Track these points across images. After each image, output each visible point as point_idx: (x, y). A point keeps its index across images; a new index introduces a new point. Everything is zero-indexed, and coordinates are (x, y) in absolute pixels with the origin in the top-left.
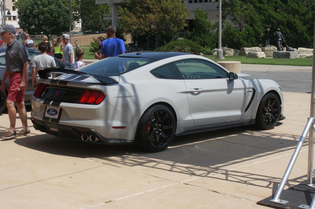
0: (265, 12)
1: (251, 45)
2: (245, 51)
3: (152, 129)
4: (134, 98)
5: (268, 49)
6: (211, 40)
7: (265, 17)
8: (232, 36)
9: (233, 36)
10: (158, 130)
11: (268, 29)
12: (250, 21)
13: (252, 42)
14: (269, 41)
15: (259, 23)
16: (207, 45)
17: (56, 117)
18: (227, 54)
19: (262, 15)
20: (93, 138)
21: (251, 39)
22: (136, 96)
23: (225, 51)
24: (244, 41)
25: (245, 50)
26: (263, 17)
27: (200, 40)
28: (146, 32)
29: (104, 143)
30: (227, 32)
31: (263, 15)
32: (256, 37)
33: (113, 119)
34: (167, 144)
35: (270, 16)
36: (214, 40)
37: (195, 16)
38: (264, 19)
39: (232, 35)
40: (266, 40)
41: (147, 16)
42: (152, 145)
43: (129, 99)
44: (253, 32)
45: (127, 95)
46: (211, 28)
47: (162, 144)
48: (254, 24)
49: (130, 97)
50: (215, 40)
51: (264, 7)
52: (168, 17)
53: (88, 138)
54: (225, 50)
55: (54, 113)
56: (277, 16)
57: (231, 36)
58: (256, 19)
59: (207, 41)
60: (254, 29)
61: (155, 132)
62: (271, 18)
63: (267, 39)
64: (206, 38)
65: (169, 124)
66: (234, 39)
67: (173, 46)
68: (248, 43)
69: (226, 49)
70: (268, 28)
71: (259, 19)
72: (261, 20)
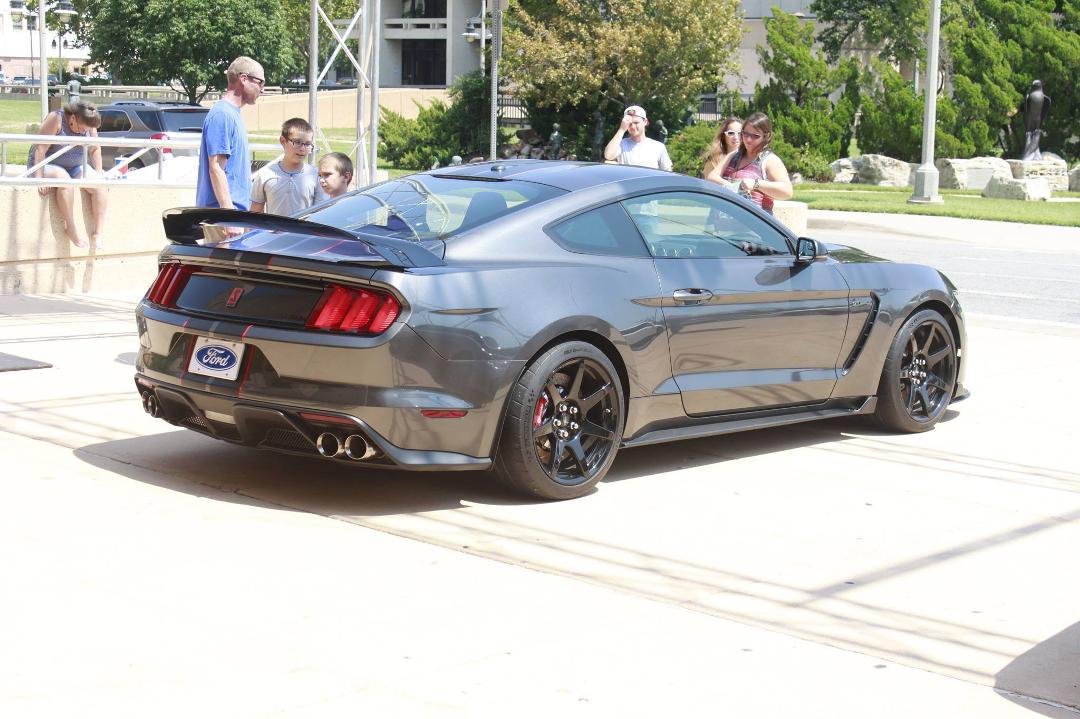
0: (1024, 31)
1: (974, 149)
2: (953, 170)
5: (1037, 168)
6: (824, 126)
7: (1024, 46)
8: (907, 116)
9: (911, 114)
11: (1039, 95)
12: (968, 61)
13: (976, 137)
14: (1037, 138)
15: (1003, 71)
16: (814, 146)
18: (885, 179)
19: (1010, 41)
21: (975, 127)
23: (881, 168)
24: (948, 135)
25: (954, 166)
26: (1015, 48)
27: (785, 127)
28: (592, 91)
30: (888, 100)
31: (1016, 41)
32: (990, 121)
35: (1042, 47)
36: (836, 125)
37: (768, 36)
38: (1021, 55)
39: (907, 111)
40: (1029, 133)
41: (600, 31)
44: (981, 102)
46: (824, 81)
48: (984, 75)
50: (840, 128)
51: (1019, 11)
52: (672, 38)
54: (880, 164)
56: (1069, 47)
57: (903, 114)
58: (992, 55)
59: (812, 132)
60: (987, 93)
62: (1048, 55)
63: (1032, 130)
64: (808, 121)
66: (913, 127)
67: (700, 148)
68: (962, 140)
69: (883, 164)
70: (1035, 88)
71: (1002, 57)
72: (1010, 61)
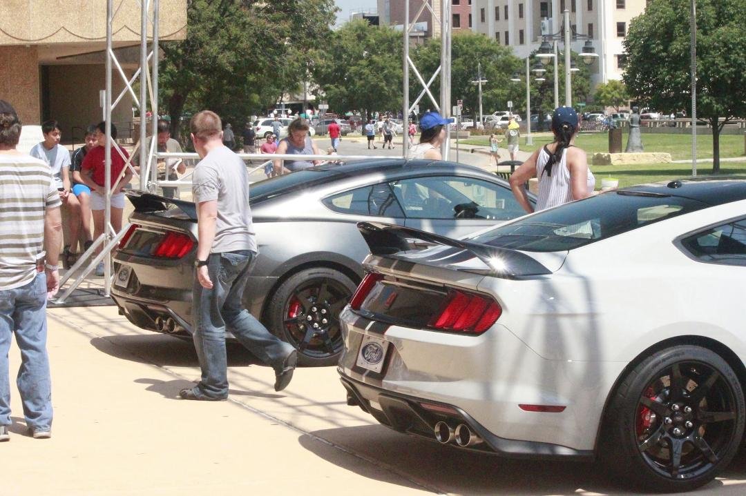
3: (659, 420)
4: (582, 322)
10: (682, 424)
17: (377, 368)
20: (464, 435)
22: (592, 315)
29: (493, 451)
33: (512, 379)
34: (710, 469)
42: (657, 469)
43: (565, 323)
45: (562, 310)
47: (696, 469)
49: (572, 315)
53: (451, 434)
55: (374, 356)
61: (671, 431)
65: (724, 406)
